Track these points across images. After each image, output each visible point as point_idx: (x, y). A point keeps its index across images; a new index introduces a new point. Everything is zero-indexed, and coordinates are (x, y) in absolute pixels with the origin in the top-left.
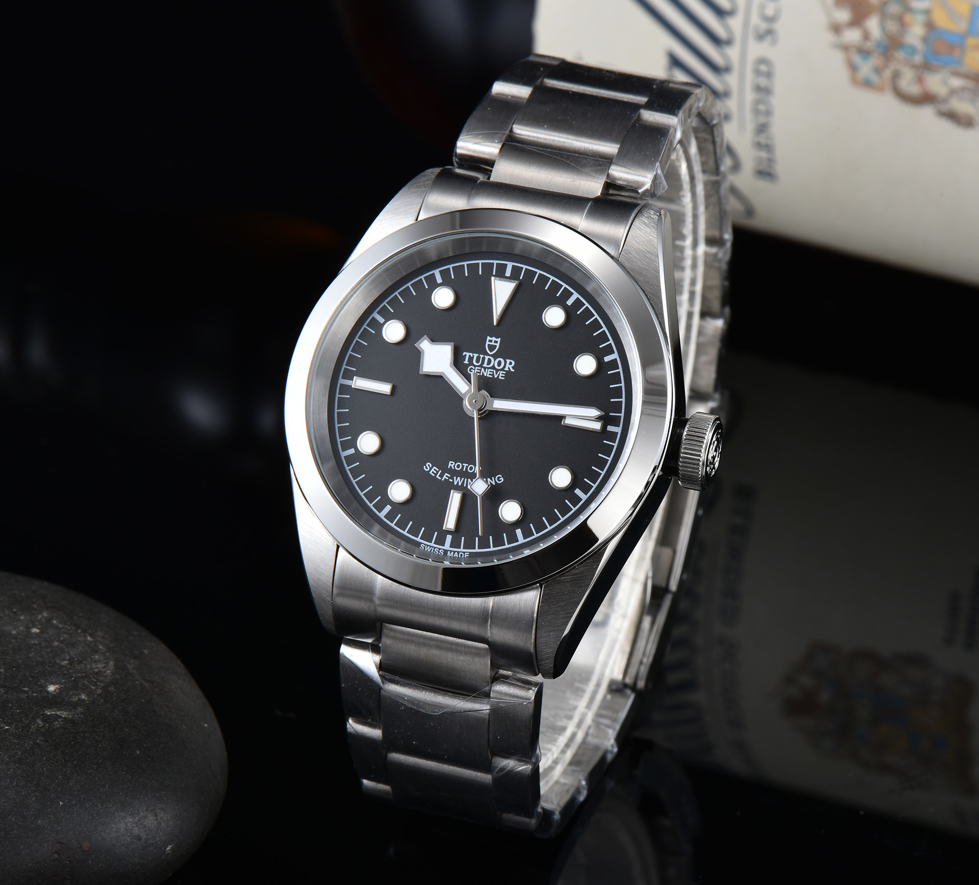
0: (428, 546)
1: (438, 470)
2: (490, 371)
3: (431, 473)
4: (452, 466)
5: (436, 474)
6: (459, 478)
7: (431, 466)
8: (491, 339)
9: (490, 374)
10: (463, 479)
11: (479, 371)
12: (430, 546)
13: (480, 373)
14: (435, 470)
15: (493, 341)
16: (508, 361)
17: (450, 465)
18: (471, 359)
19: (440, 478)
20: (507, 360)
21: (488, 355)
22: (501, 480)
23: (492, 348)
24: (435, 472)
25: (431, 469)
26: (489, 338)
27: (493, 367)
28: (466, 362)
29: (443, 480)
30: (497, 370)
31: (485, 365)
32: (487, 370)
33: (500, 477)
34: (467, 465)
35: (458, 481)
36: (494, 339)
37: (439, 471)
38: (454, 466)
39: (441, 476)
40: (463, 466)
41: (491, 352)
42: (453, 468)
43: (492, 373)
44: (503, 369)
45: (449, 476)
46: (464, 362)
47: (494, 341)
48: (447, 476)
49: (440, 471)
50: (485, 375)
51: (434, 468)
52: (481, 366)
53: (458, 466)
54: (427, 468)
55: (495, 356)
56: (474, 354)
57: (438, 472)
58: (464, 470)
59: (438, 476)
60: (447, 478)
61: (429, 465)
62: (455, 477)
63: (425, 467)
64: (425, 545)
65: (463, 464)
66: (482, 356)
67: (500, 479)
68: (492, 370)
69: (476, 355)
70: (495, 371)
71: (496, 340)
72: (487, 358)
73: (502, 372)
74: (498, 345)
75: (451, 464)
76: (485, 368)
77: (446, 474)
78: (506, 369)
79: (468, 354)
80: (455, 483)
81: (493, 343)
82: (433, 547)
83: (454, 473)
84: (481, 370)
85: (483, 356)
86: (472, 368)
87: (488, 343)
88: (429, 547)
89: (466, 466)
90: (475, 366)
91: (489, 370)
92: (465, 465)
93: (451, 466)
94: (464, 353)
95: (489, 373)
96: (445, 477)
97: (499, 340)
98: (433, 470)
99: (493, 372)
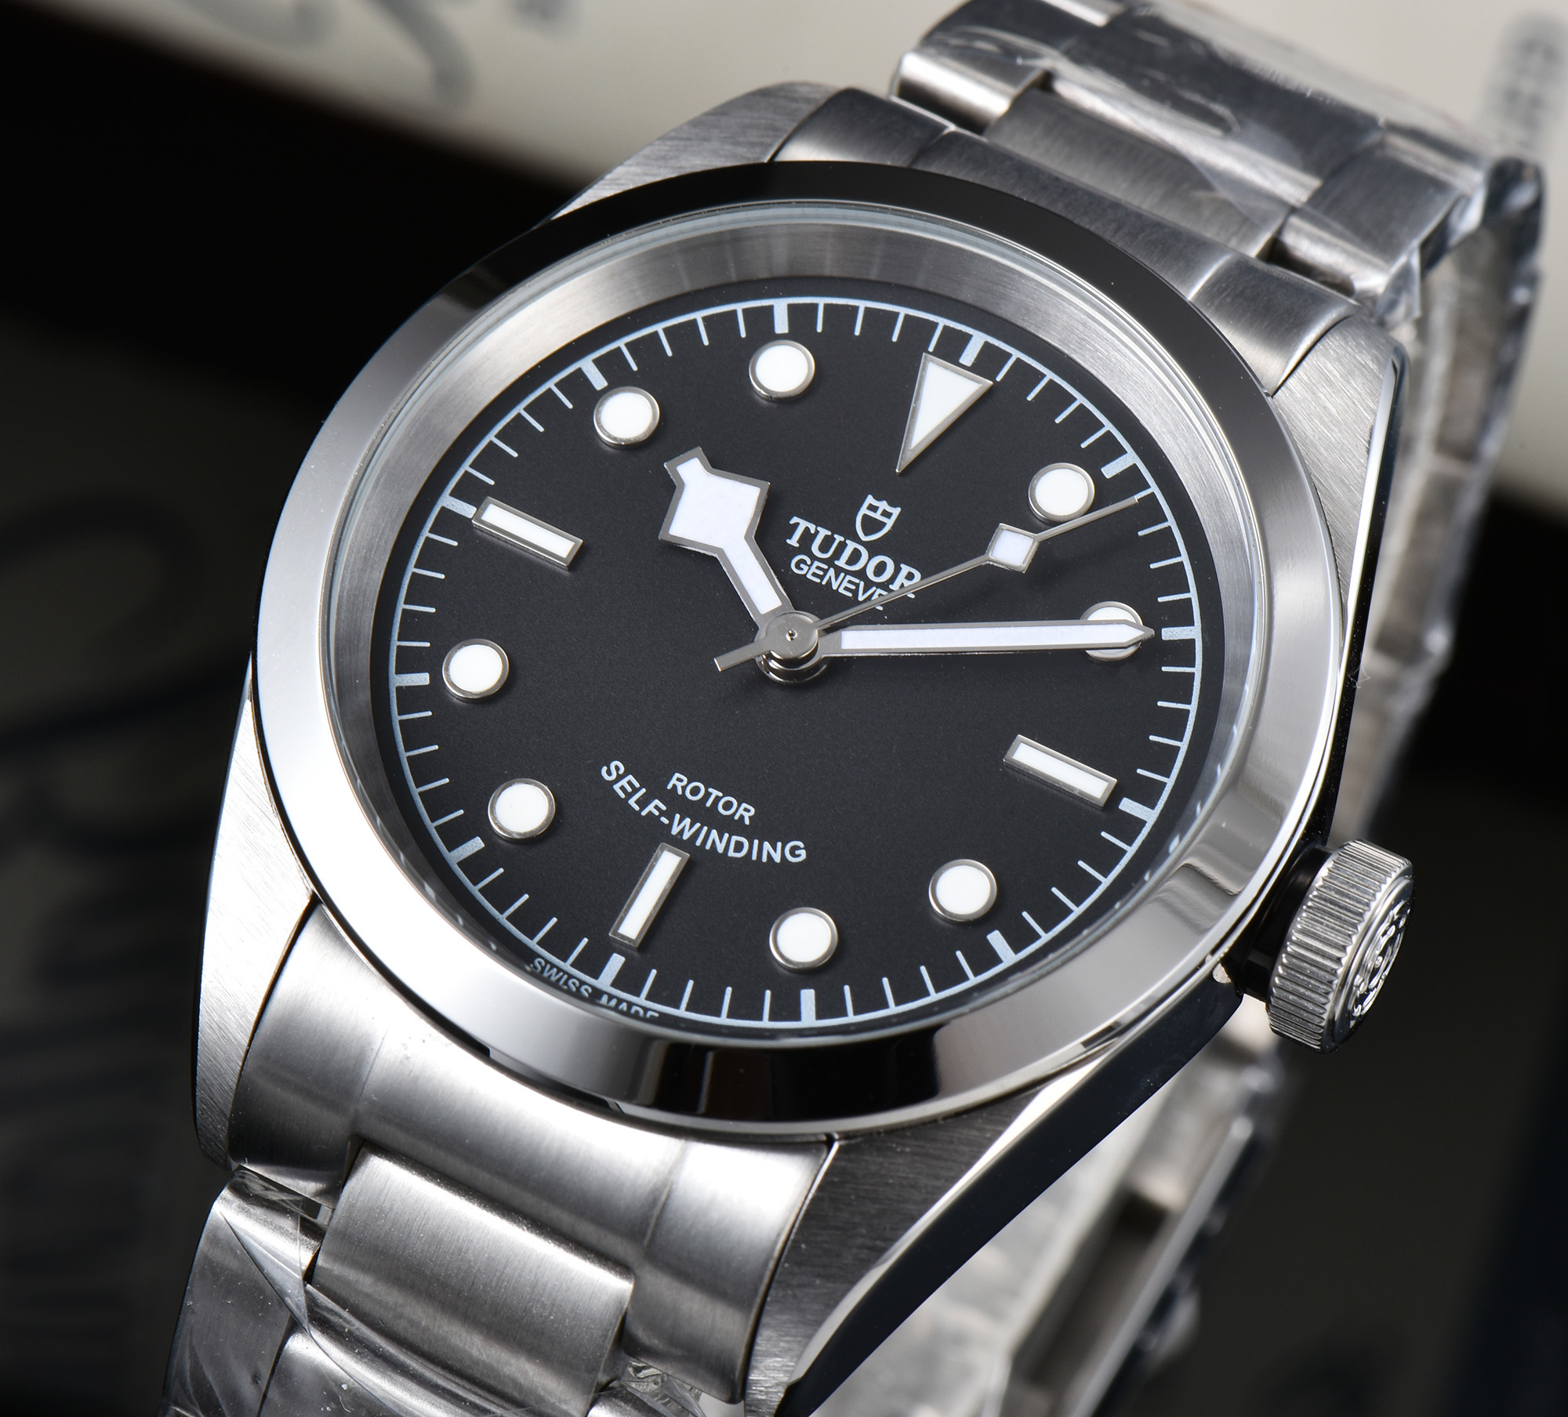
0: (553, 966)
1: (637, 785)
2: (850, 582)
3: (617, 787)
4: (679, 785)
5: (629, 795)
6: (688, 821)
7: (622, 771)
8: (875, 503)
9: (846, 589)
10: (698, 825)
11: (821, 573)
12: (560, 970)
13: (822, 578)
14: (629, 783)
15: (880, 511)
16: (905, 569)
17: (674, 781)
18: (807, 538)
19: (637, 808)
20: (902, 566)
21: (857, 539)
22: (799, 856)
23: (871, 525)
24: (629, 789)
25: (620, 778)
26: (870, 500)
27: (861, 574)
28: (793, 542)
29: (644, 813)
30: (869, 584)
31: (841, 563)
32: (842, 575)
33: (798, 848)
34: (721, 794)
35: (683, 827)
36: (883, 505)
37: (639, 789)
38: (684, 788)
39: (644, 803)
40: (708, 795)
41: (866, 534)
42: (680, 792)
43: (853, 587)
44: (884, 586)
45: (664, 808)
46: (788, 541)
47: (884, 512)
48: (656, 807)
49: (644, 790)
50: (835, 588)
51: (630, 777)
52: (830, 562)
53: (695, 791)
54: (609, 773)
55: (874, 549)
56: (819, 529)
57: (635, 790)
58: (708, 804)
59: (632, 802)
60: (657, 813)
61: (617, 768)
62: (678, 816)
63: (605, 769)
64: (547, 962)
65: (710, 790)
66: (839, 538)
67: (797, 852)
68: (857, 581)
69: (823, 532)
70: (862, 584)
71: (889, 509)
72: (851, 546)
73: (879, 591)
74: (890, 523)
75: (678, 781)
76: (838, 570)
77: (657, 802)
78: (895, 587)
79: (803, 524)
80: (675, 830)
81: (877, 516)
82: (565, 973)
83: (678, 805)
84: (826, 571)
85: (842, 539)
86: (804, 562)
87: (864, 510)
88: (555, 970)
89: (717, 797)
90: (814, 558)
91: (849, 578)
92: (715, 793)
93: (675, 786)
94: (795, 520)
95: (845, 584)
96: (651, 808)
97: (896, 512)
98: (624, 782)
99: (857, 585)
